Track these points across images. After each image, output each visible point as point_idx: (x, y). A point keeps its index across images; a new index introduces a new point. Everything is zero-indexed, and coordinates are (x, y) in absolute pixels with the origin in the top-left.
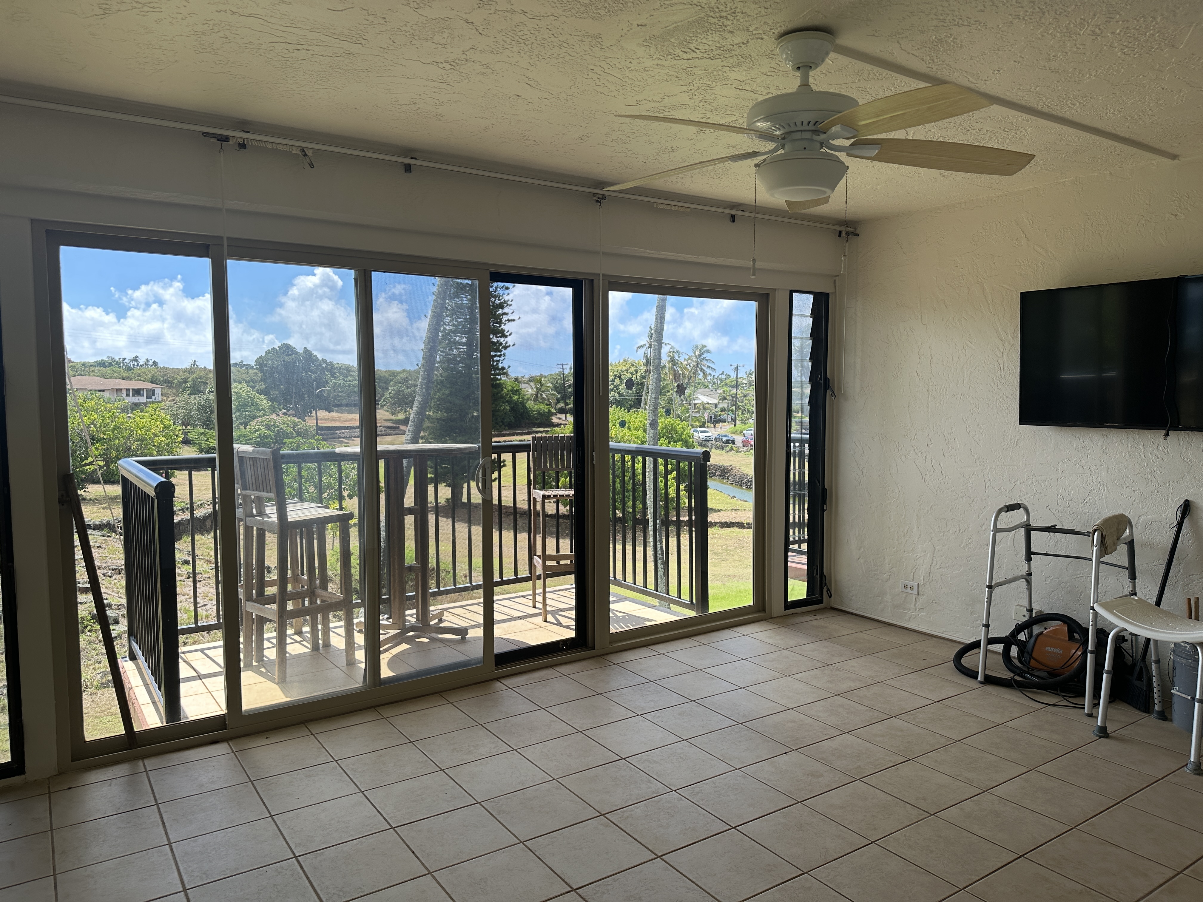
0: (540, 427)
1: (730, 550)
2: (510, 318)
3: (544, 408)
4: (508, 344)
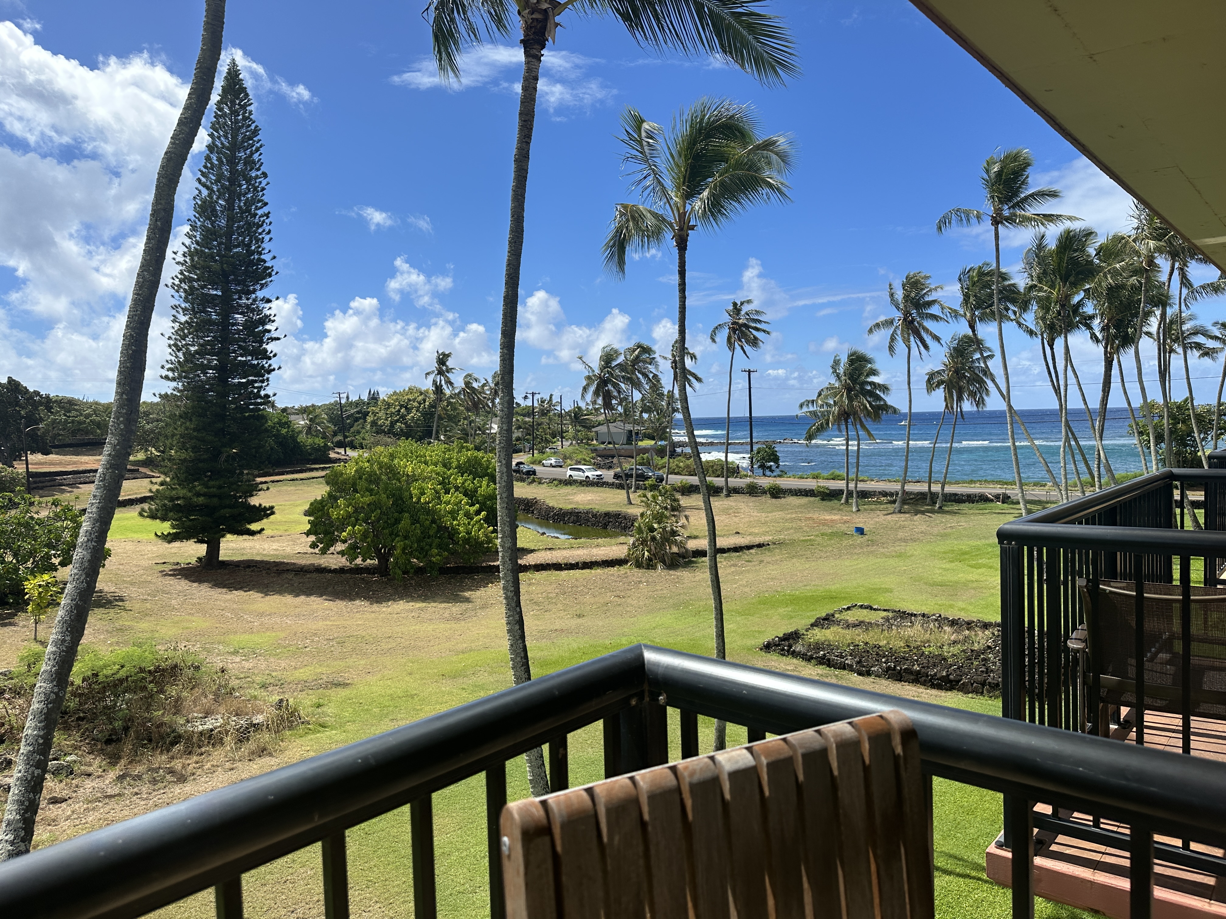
0: (315, 464)
1: (551, 598)
2: (274, 336)
3: (319, 441)
4: (272, 368)
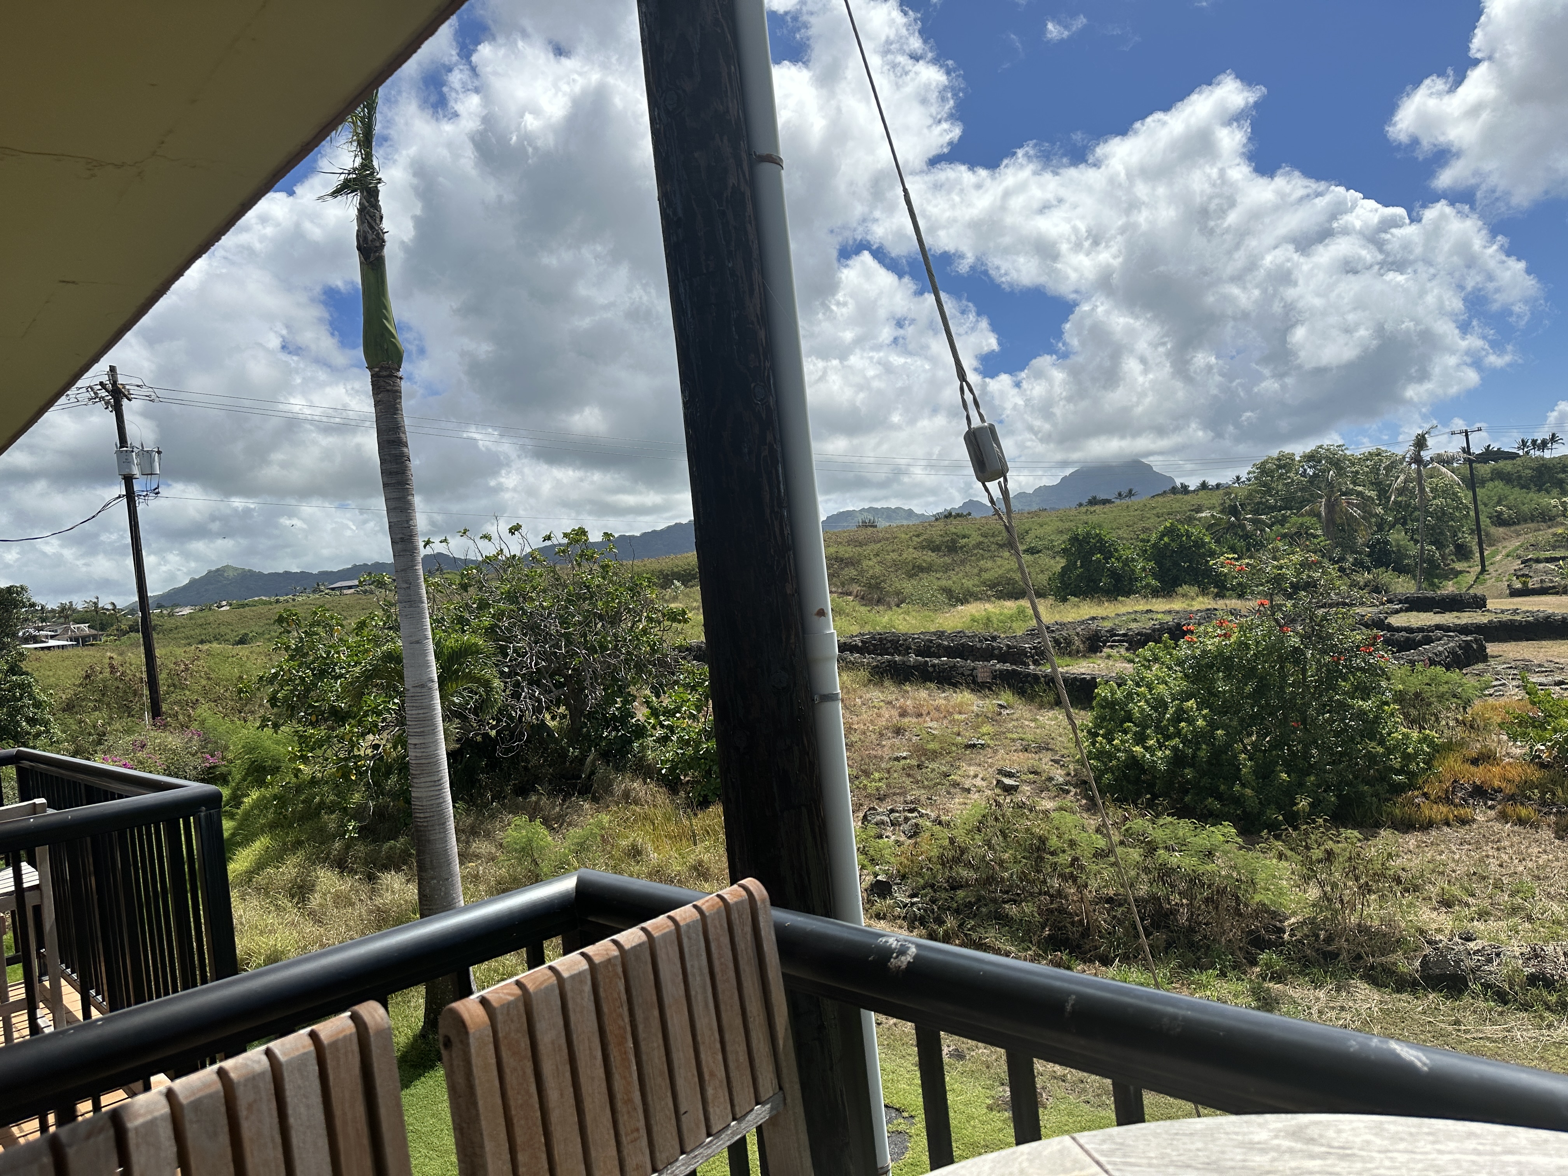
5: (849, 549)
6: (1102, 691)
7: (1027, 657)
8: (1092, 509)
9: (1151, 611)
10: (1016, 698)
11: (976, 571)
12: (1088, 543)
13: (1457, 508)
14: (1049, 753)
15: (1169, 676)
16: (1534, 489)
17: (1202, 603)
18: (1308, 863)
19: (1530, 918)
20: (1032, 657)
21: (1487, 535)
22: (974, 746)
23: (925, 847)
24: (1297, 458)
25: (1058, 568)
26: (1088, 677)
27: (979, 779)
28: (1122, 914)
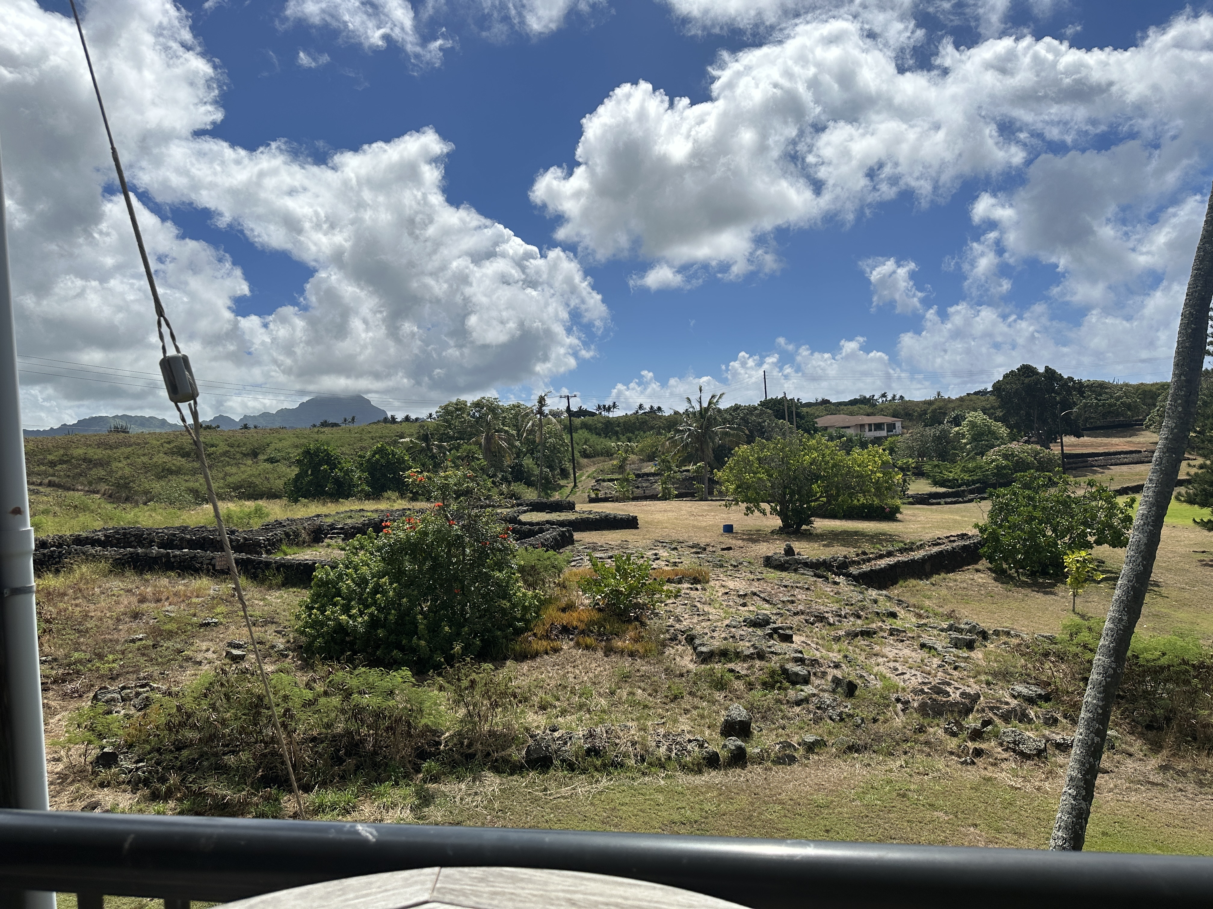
5: (99, 451)
6: (319, 574)
7: (261, 548)
8: (323, 430)
9: (363, 510)
10: (250, 581)
11: (221, 475)
12: (318, 456)
13: (562, 445)
14: (274, 626)
15: (371, 559)
16: (603, 435)
17: (401, 504)
18: (459, 692)
19: (589, 711)
20: (266, 547)
21: (578, 463)
22: (209, 624)
23: (153, 716)
24: (469, 405)
25: (293, 476)
26: (310, 563)
27: (210, 652)
28: (323, 749)
